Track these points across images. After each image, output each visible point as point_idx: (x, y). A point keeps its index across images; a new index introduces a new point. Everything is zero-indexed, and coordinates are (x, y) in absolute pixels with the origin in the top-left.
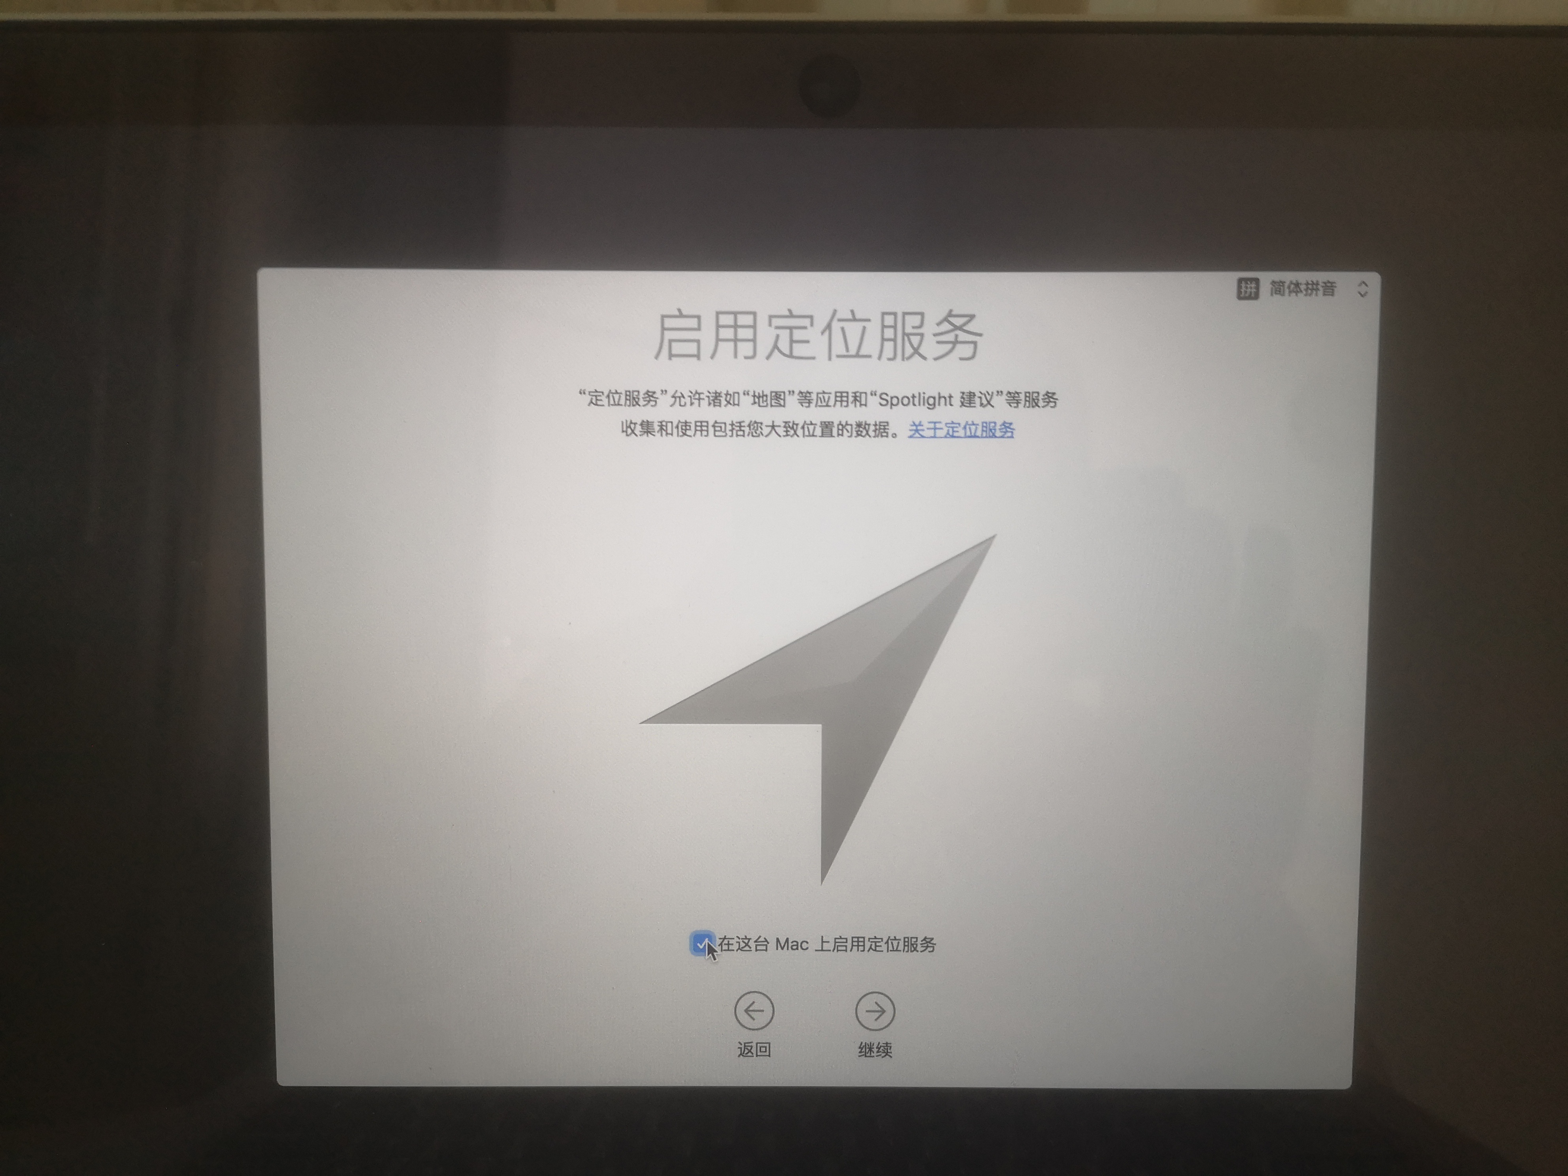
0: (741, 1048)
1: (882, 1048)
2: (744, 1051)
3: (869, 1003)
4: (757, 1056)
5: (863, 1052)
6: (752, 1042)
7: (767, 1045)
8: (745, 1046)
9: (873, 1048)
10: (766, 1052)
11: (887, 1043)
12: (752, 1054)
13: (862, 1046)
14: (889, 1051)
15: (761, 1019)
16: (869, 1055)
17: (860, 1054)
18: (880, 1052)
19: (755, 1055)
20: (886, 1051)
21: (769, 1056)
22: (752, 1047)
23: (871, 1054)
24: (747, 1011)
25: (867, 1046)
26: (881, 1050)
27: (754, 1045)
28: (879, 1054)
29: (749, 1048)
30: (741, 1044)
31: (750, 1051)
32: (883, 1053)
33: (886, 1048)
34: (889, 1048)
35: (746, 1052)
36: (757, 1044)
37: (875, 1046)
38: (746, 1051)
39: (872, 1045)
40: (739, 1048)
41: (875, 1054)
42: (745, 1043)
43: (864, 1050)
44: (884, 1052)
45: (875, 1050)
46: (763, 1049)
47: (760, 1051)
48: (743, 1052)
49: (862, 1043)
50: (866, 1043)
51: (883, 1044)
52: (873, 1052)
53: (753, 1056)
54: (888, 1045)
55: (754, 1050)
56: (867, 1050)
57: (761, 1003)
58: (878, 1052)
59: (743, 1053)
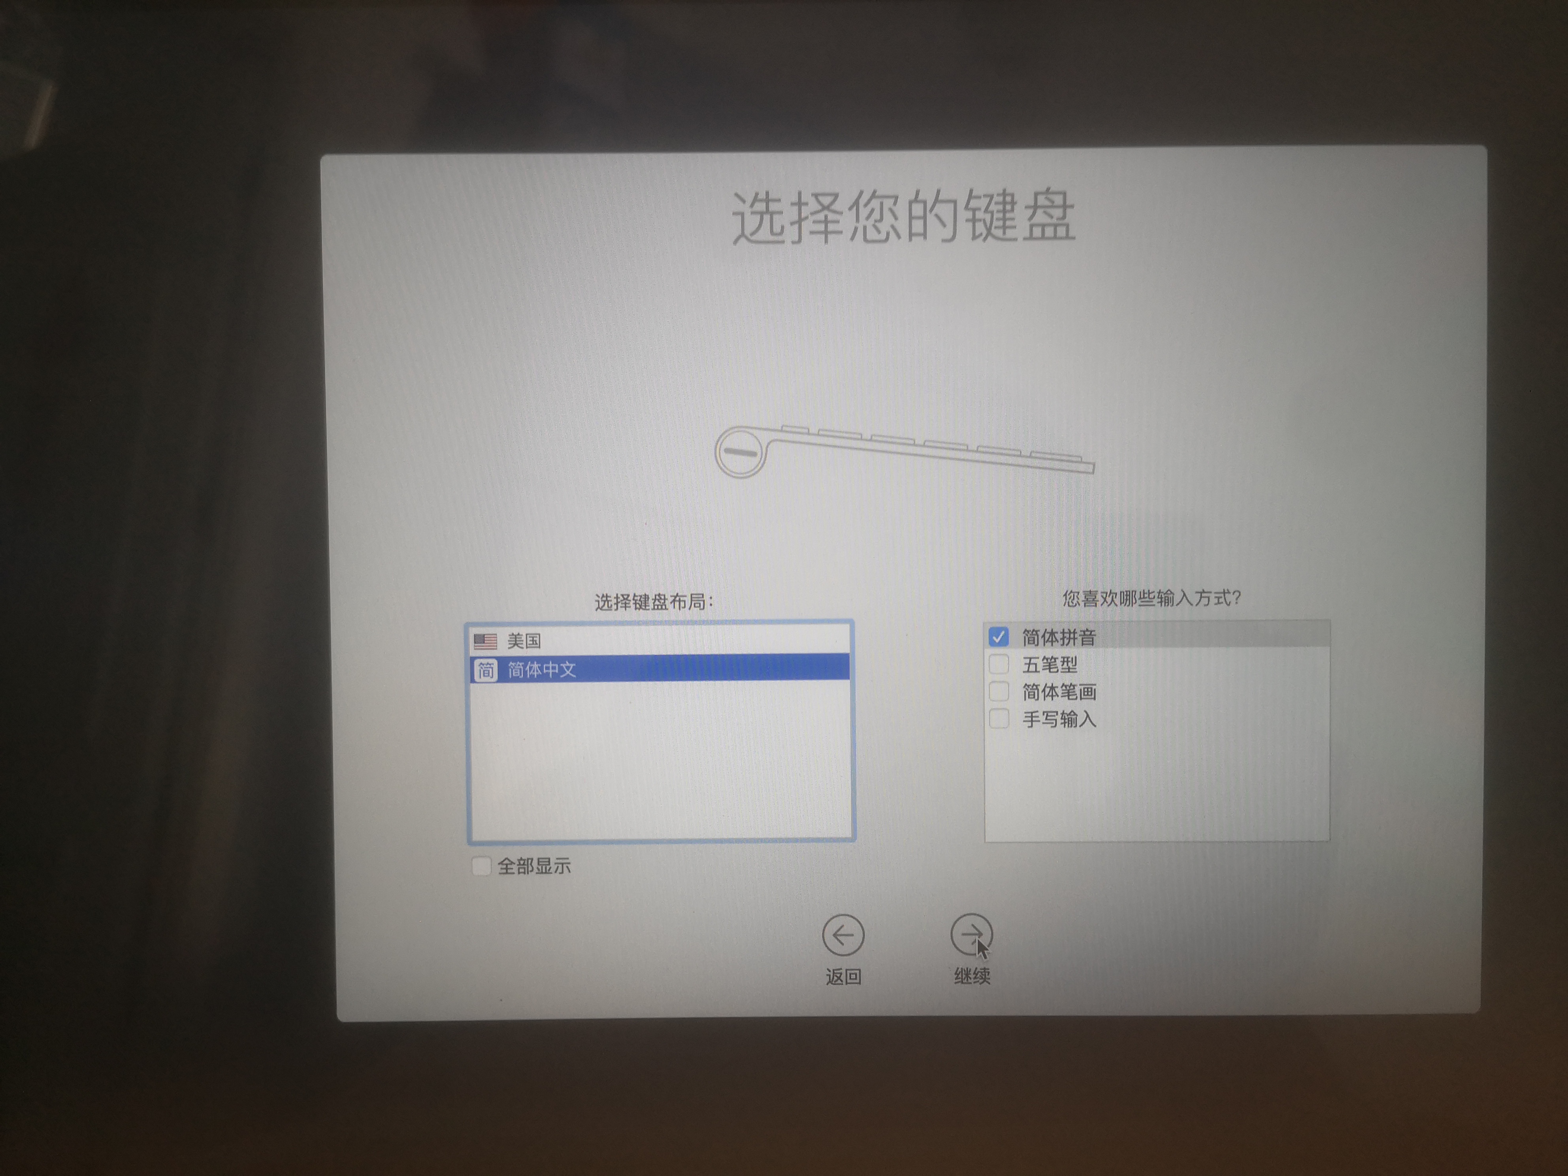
0: (830, 976)
1: (980, 974)
2: (833, 978)
3: (965, 925)
4: (847, 983)
5: (959, 978)
6: (841, 969)
7: (858, 972)
8: (834, 973)
9: (970, 974)
10: (856, 979)
11: (985, 969)
12: (842, 981)
13: (958, 973)
14: (987, 976)
15: (850, 944)
16: (965, 981)
17: (957, 981)
18: (978, 978)
19: (844, 983)
20: (984, 977)
21: (860, 983)
22: (841, 974)
23: (967, 980)
24: (835, 935)
25: (964, 972)
26: (978, 976)
27: (844, 971)
28: (976, 980)
29: (838, 975)
30: (830, 971)
31: (839, 978)
32: (980, 979)
33: (984, 973)
34: (987, 974)
35: (834, 980)
36: (846, 970)
37: (972, 972)
38: (835, 978)
39: (969, 970)
40: (827, 975)
41: (972, 981)
42: (834, 970)
43: (960, 976)
44: (982, 978)
45: (972, 976)
46: (853, 976)
47: (850, 978)
48: (831, 978)
49: (958, 968)
50: (962, 968)
51: (981, 969)
52: (970, 978)
53: (843, 984)
54: (986, 971)
55: (843, 977)
56: (964, 976)
57: (850, 926)
58: (975, 978)
59: (832, 981)
